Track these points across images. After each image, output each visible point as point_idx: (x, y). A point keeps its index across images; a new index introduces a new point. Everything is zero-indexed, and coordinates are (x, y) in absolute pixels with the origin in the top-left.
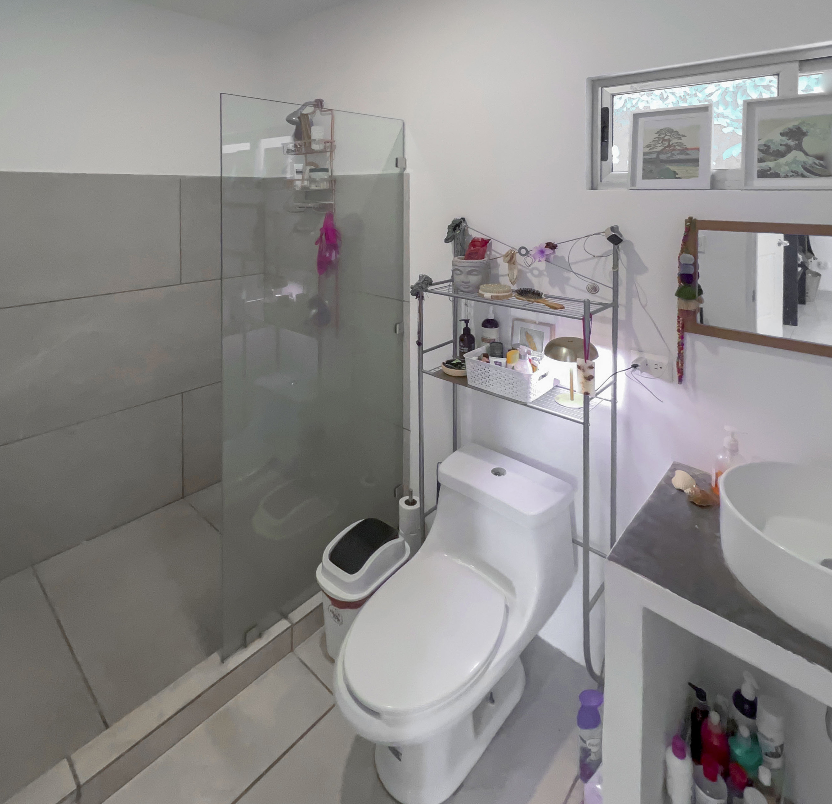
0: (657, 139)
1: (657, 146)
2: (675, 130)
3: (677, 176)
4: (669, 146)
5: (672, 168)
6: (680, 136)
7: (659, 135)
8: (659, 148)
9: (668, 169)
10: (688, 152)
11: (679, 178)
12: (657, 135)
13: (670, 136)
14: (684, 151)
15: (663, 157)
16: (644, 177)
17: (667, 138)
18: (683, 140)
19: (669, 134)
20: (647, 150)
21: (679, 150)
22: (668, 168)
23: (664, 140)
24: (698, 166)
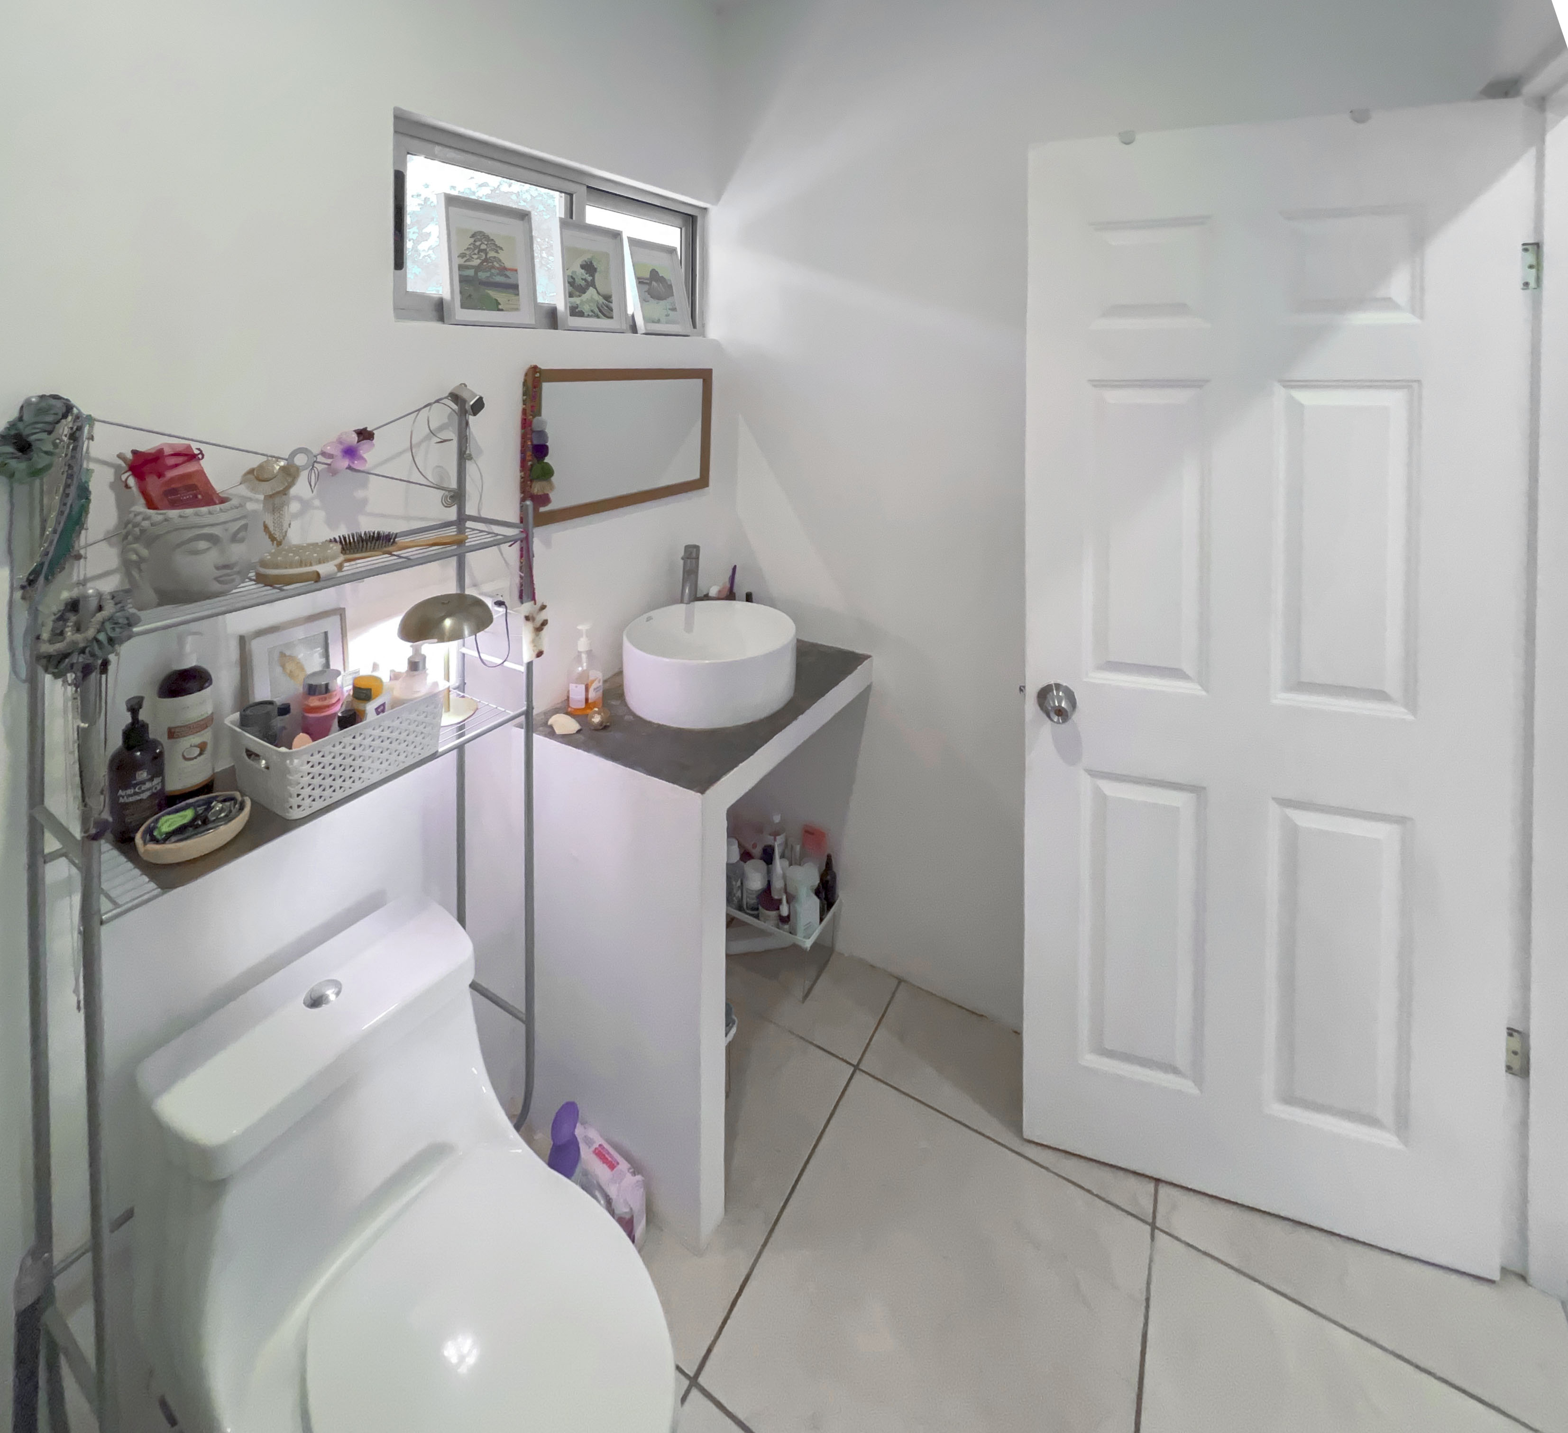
0: (472, 246)
1: (473, 258)
2: (491, 238)
3: (500, 307)
4: (486, 260)
5: (493, 294)
6: (498, 249)
7: (475, 241)
8: (476, 262)
9: (489, 296)
10: (508, 273)
11: (502, 310)
12: (472, 240)
13: (486, 245)
14: (503, 270)
15: (482, 275)
16: (463, 306)
17: (483, 247)
18: (502, 256)
19: (486, 243)
20: (461, 261)
21: (498, 268)
22: (488, 294)
23: (480, 251)
24: (518, 295)
